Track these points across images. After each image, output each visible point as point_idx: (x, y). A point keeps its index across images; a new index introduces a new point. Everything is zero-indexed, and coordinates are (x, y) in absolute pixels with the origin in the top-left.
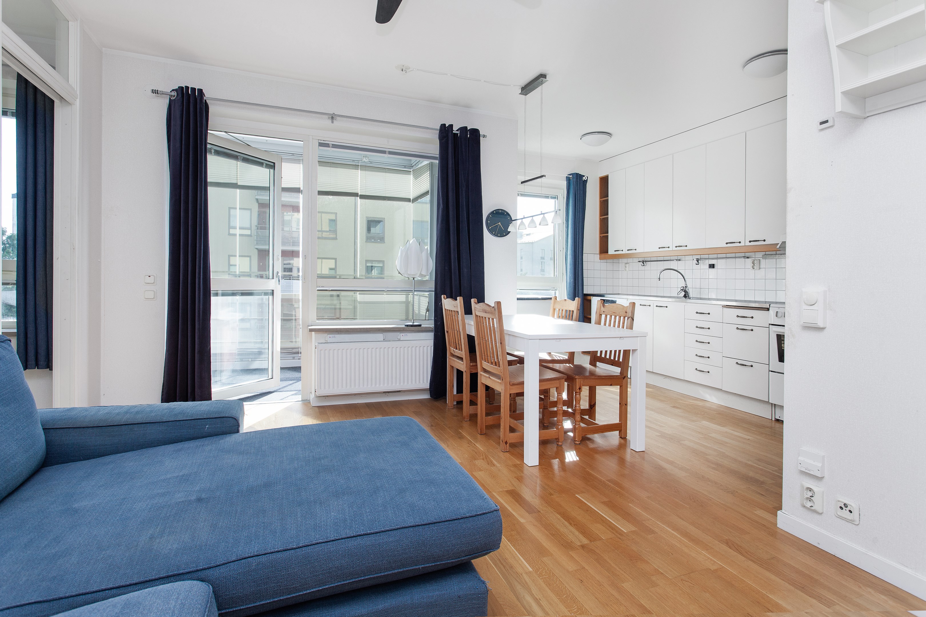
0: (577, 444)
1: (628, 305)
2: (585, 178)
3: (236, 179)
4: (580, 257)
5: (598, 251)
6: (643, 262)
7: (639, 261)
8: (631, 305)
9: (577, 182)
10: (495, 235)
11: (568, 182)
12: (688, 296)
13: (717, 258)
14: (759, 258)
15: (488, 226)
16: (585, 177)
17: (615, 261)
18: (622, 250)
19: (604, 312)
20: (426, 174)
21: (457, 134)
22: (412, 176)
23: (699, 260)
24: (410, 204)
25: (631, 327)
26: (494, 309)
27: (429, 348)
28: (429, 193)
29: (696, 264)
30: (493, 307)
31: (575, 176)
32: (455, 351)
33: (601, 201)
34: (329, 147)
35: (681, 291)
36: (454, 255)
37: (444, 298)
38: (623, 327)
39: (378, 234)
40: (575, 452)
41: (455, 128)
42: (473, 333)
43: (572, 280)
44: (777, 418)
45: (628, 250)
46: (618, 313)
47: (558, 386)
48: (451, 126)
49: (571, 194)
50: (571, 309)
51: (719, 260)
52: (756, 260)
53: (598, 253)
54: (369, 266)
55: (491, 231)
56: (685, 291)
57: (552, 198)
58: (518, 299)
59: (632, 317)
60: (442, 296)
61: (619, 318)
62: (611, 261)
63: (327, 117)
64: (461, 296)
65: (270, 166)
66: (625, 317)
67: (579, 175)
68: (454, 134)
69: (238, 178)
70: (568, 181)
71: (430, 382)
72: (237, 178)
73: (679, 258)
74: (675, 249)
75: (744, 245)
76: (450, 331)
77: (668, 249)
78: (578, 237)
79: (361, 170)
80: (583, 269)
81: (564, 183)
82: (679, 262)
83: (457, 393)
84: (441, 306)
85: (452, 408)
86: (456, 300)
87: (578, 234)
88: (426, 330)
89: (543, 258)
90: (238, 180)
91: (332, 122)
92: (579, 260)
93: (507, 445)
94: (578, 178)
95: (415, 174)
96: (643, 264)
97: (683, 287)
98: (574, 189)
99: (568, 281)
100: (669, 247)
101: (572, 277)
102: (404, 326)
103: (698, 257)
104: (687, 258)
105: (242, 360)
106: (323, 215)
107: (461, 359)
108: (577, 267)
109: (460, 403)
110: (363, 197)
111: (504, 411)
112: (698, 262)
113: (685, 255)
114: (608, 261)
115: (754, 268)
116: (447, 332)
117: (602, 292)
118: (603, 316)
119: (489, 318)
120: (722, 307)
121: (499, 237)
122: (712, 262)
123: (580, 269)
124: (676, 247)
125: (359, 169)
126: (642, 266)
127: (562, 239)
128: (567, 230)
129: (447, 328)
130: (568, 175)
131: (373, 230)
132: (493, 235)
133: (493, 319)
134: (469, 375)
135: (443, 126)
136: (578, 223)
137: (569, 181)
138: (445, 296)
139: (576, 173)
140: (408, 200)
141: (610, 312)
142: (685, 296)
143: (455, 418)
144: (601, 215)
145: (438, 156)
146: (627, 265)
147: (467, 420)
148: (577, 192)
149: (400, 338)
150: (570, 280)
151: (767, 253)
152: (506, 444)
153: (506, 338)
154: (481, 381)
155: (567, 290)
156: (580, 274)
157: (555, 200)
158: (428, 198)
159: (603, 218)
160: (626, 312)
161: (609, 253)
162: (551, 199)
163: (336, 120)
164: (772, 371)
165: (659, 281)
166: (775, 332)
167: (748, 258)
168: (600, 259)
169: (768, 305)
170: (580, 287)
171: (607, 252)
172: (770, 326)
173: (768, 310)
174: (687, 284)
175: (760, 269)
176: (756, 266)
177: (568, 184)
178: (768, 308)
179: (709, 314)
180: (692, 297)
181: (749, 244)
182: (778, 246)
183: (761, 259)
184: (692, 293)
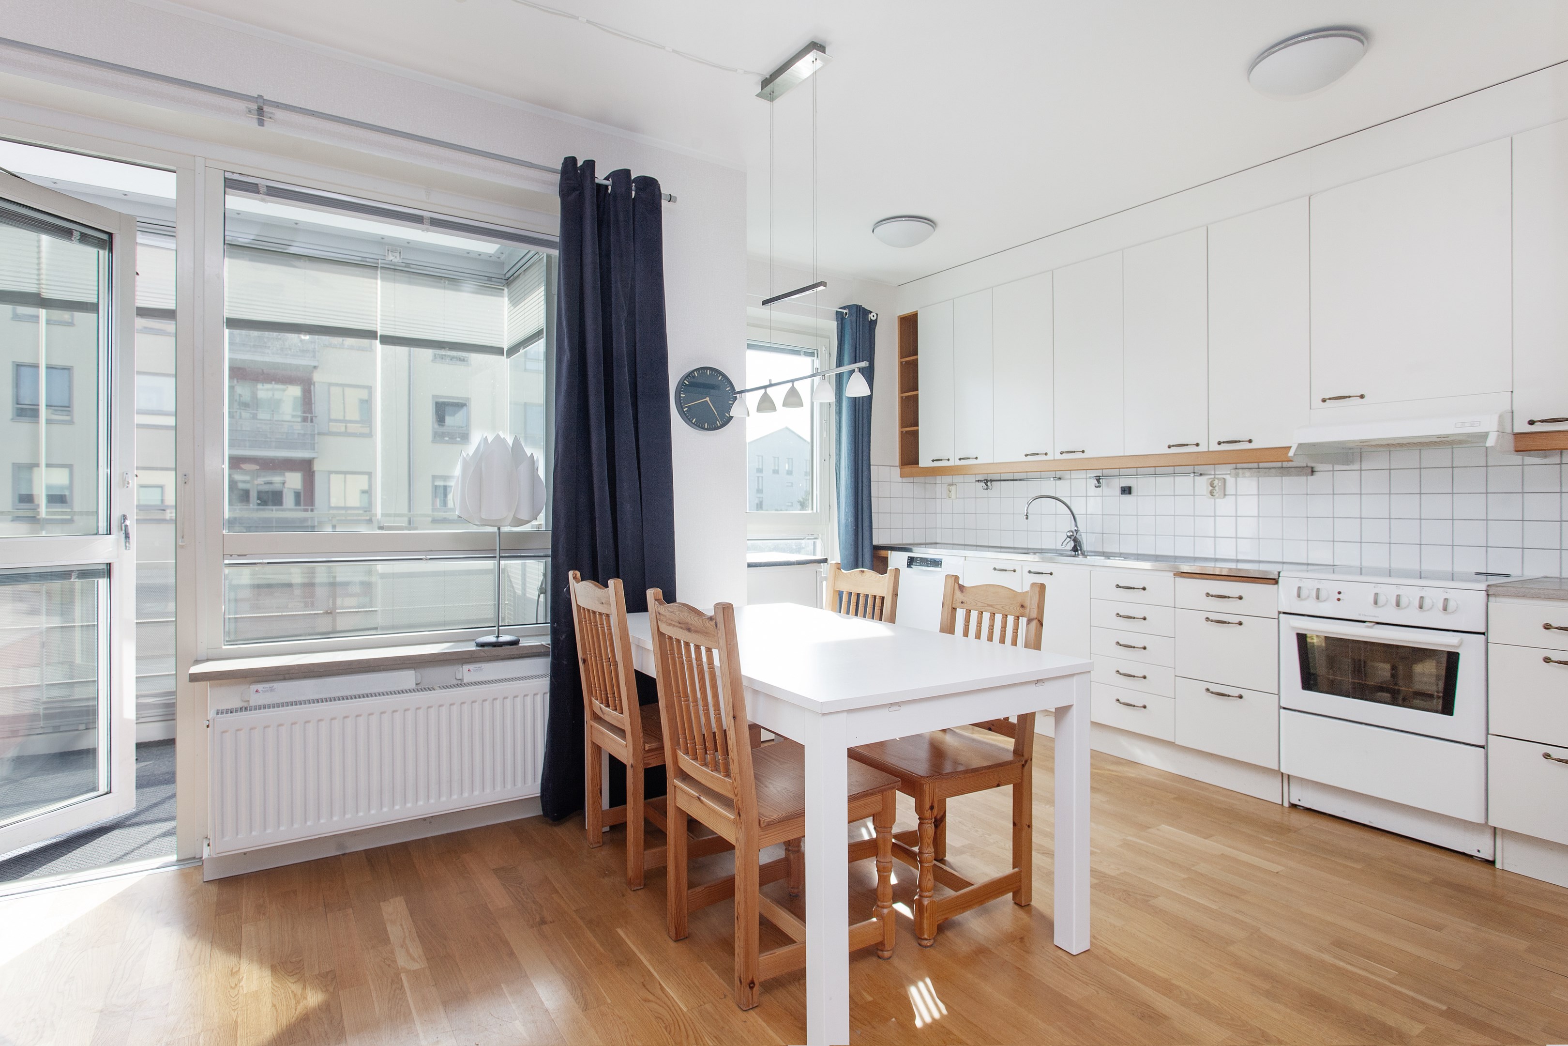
0: (926, 947)
1: (1027, 588)
2: (873, 316)
3: (37, 282)
4: (865, 473)
5: (897, 460)
6: (986, 481)
7: (978, 481)
8: (1037, 590)
9: (856, 322)
10: (696, 425)
11: (840, 322)
12: (1081, 550)
13: (1136, 475)
14: (1224, 476)
15: (682, 406)
16: (872, 314)
17: (929, 479)
18: (948, 460)
20: (537, 293)
21: (607, 187)
22: (506, 299)
23: (1100, 479)
24: (504, 358)
25: (1035, 643)
26: (713, 623)
27: (539, 699)
28: (543, 333)
29: (1096, 487)
30: (711, 619)
31: (855, 310)
32: (604, 711)
33: (901, 363)
34: (258, 192)
35: (1069, 539)
36: (599, 472)
37: (575, 578)
38: (1014, 643)
39: (460, 427)
40: (928, 981)
41: (600, 176)
42: (651, 670)
43: (851, 519)
44: (1294, 801)
45: (960, 459)
46: (998, 607)
47: (877, 808)
48: (590, 165)
49: (846, 346)
50: (879, 593)
51: (1140, 479)
52: (1218, 479)
53: (898, 464)
54: (440, 486)
55: (687, 417)
56: (1075, 540)
57: (807, 354)
58: (750, 565)
59: (1040, 618)
60: (571, 573)
61: (1003, 618)
62: (921, 479)
63: (242, 105)
64: (618, 577)
65: (99, 241)
66: (1018, 617)
67: (861, 309)
68: (599, 186)
69: (43, 282)
70: (840, 320)
71: (542, 780)
72: (38, 280)
73: (1058, 474)
74: (1058, 457)
75: (1207, 450)
76: (591, 661)
77: (1044, 458)
78: (860, 433)
79: (382, 279)
80: (871, 497)
81: (833, 325)
82: (1058, 482)
83: (611, 806)
84: (568, 596)
85: (599, 845)
86: (606, 586)
87: (860, 426)
88: (533, 653)
89: (760, 471)
90: (44, 286)
91: (261, 123)
92: (864, 479)
93: (754, 989)
94: (861, 315)
95: (512, 295)
96: (986, 487)
97: (1072, 532)
98: (852, 335)
99: (843, 521)
100: (1046, 453)
101: (851, 511)
102: (472, 647)
103: (1099, 473)
104: (1074, 475)
105: (56, 730)
106: (348, 391)
107: (621, 732)
108: (860, 492)
109: (619, 828)
110: (387, 340)
111: (746, 901)
112: (1099, 482)
113: (1071, 470)
114: (917, 480)
115: (1214, 494)
116: (584, 661)
117: (906, 540)
118: (960, 613)
119: (698, 648)
120: (1174, 575)
121: (708, 429)
122: (1125, 483)
123: (865, 497)
124: (1062, 453)
125: (379, 277)
126: (985, 490)
127: (827, 436)
128: (838, 418)
129: (584, 651)
130: (840, 308)
131: (449, 420)
132: (693, 425)
133: (709, 650)
134: (642, 775)
135: (570, 162)
137: (842, 320)
138: (578, 573)
139: (857, 305)
140: (499, 351)
141: (980, 604)
142: (1075, 549)
143: (606, 881)
144: (903, 390)
145: (557, 240)
146: (953, 488)
147: (638, 888)
148: (856, 342)
149: (463, 676)
150: (847, 520)
151: (1240, 466)
152: (751, 988)
153: (748, 699)
154: (675, 803)
155: (839, 539)
156: (865, 506)
157: (813, 358)
158: (539, 347)
159: (906, 397)
160: (1022, 606)
161: (920, 465)
162: (805, 355)
163: (271, 118)
164: (1284, 708)
165: (1027, 518)
166: (1294, 628)
167: (1201, 475)
168: (902, 476)
169: (1276, 573)
170: (866, 533)
171: (916, 462)
172: (1281, 615)
173: (1275, 581)
174: (1079, 526)
175: (1224, 498)
176: (1217, 491)
177: (840, 325)
178: (1274, 579)
179: (1144, 589)
180: (1088, 552)
181: (1215, 447)
182: (1291, 453)
183: (1227, 477)
184: (1087, 543)
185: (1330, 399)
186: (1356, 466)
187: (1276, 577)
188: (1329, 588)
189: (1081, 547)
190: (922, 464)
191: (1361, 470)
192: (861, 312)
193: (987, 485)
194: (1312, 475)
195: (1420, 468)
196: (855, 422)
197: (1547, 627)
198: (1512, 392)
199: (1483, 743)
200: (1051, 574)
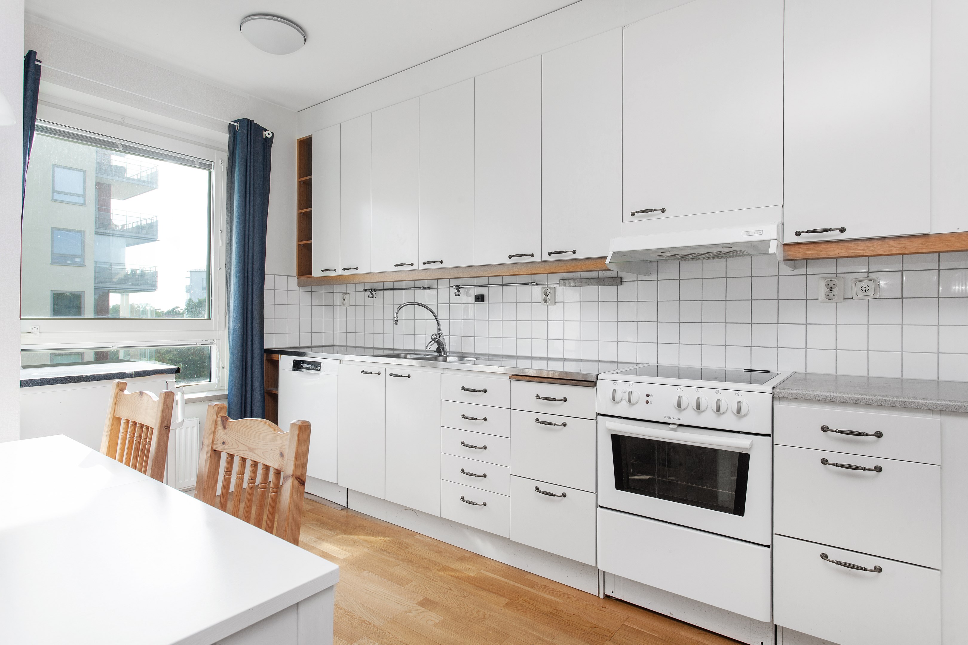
2: (268, 134)
4: (256, 281)
5: (295, 272)
6: (371, 291)
7: (365, 290)
9: (249, 136)
11: (232, 135)
12: (444, 351)
13: (488, 285)
14: (555, 285)
16: (267, 132)
17: (327, 288)
18: (335, 270)
19: (224, 443)
23: (459, 288)
29: (456, 295)
31: (246, 124)
33: (300, 181)
35: (433, 342)
44: (609, 593)
45: (344, 269)
49: (237, 158)
50: (150, 425)
51: (492, 289)
52: (550, 288)
53: (296, 275)
56: (439, 343)
57: (203, 166)
62: (319, 288)
67: (253, 125)
70: (232, 132)
73: (429, 283)
74: (422, 267)
75: (540, 260)
77: (410, 267)
78: (251, 243)
81: (225, 138)
82: (428, 291)
87: (251, 236)
92: (254, 287)
94: (254, 130)
96: (371, 296)
97: (436, 335)
98: (243, 148)
100: (412, 263)
103: (458, 282)
104: (441, 283)
108: (250, 299)
112: (458, 291)
113: (438, 279)
114: (315, 288)
115: (547, 301)
120: (510, 377)
122: (480, 291)
123: (255, 303)
124: (424, 263)
126: (370, 298)
128: (229, 228)
130: (232, 121)
136: (251, 216)
137: (234, 133)
139: (248, 120)
141: (241, 447)
142: (438, 351)
144: (300, 206)
146: (347, 296)
148: (249, 155)
150: (234, 326)
151: (567, 275)
156: (256, 312)
157: (209, 170)
159: (303, 213)
160: (282, 454)
161: (313, 276)
164: (601, 507)
165: (397, 323)
166: (610, 430)
167: (537, 284)
168: (299, 285)
169: (594, 376)
170: (256, 338)
171: (310, 273)
172: (599, 417)
173: (593, 384)
174: (442, 329)
175: (555, 304)
176: (549, 299)
177: (232, 138)
178: (593, 382)
179: (485, 391)
180: (450, 352)
181: (546, 258)
182: (608, 261)
183: (557, 286)
184: (450, 344)
185: (638, 212)
186: (655, 277)
187: (595, 380)
188: (639, 392)
189: (443, 348)
190: (314, 275)
191: (658, 280)
192: (253, 127)
193: (372, 294)
194: (621, 285)
195: (702, 279)
196: (245, 231)
197: (825, 429)
198: (783, 206)
199: (769, 543)
200: (409, 376)
